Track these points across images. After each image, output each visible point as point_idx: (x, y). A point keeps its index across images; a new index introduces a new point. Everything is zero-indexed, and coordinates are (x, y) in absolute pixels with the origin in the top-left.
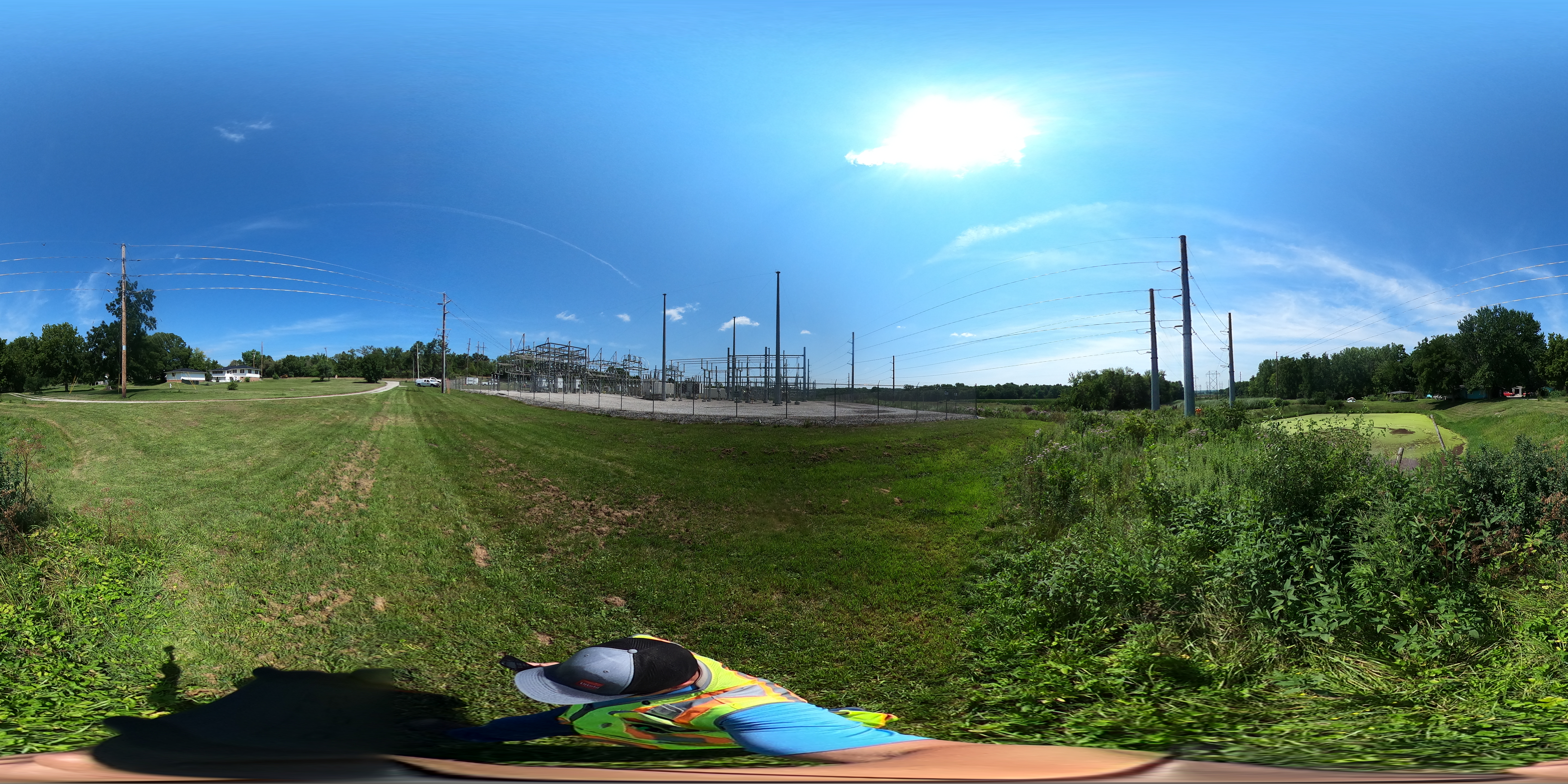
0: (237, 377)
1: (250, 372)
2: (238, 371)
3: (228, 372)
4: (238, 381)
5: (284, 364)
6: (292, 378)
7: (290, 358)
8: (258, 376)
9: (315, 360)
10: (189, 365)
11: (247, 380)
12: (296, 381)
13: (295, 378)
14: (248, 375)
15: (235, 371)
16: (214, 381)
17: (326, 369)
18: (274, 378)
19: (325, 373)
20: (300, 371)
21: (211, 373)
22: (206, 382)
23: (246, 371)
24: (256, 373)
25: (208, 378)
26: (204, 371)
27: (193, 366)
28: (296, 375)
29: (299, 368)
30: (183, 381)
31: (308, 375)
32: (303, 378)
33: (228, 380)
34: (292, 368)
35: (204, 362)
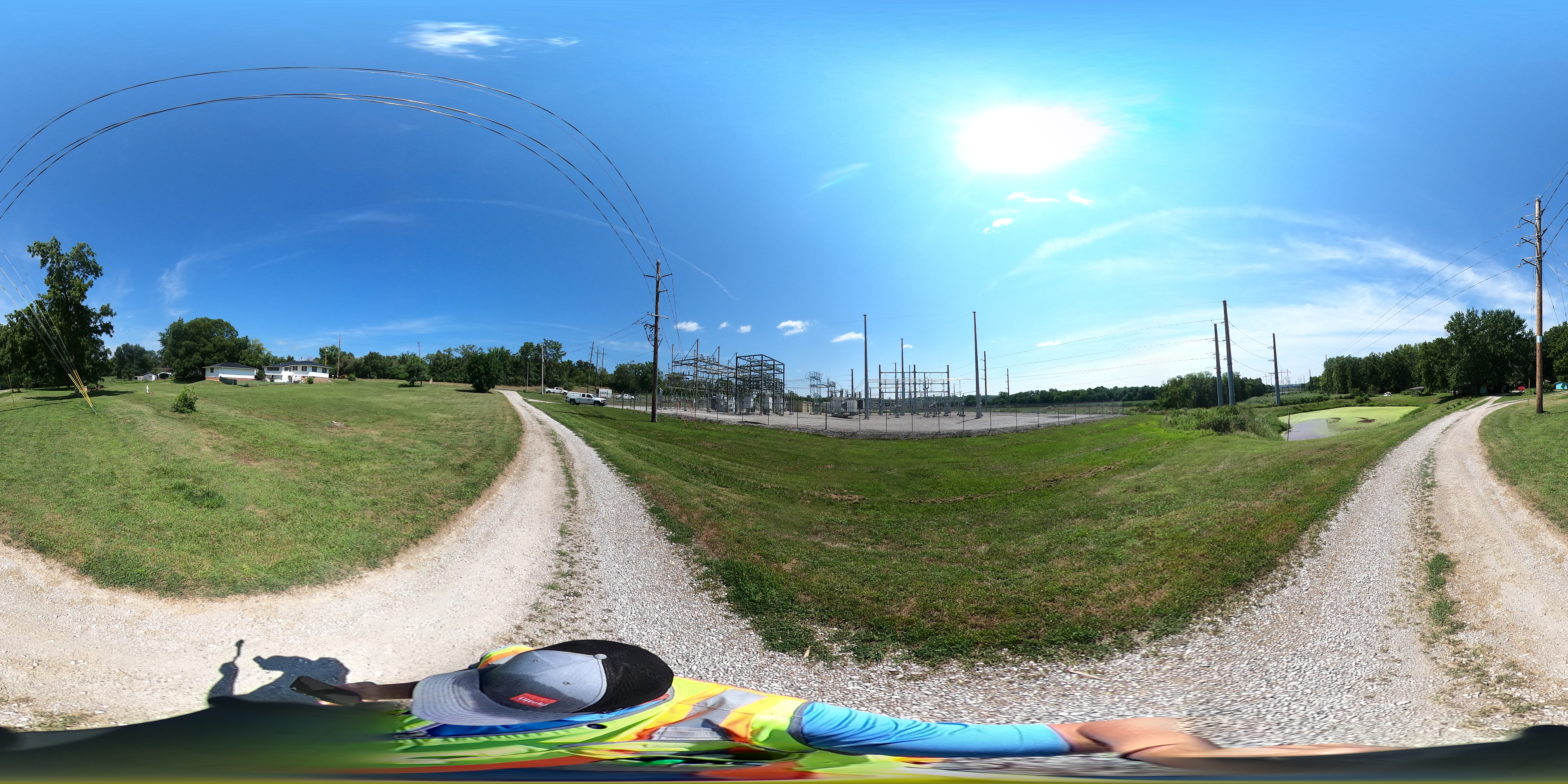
0: (297, 376)
1: (314, 370)
2: (303, 368)
7: (373, 356)
8: (326, 375)
9: (403, 359)
11: (310, 381)
12: (378, 384)
13: (377, 381)
14: (312, 374)
15: (295, 369)
16: (269, 381)
18: (350, 379)
19: (416, 376)
20: (384, 371)
22: (257, 382)
23: (309, 368)
24: (324, 371)
25: (260, 377)
26: (257, 366)
27: (244, 359)
28: (380, 376)
29: (383, 368)
30: (223, 379)
31: (393, 378)
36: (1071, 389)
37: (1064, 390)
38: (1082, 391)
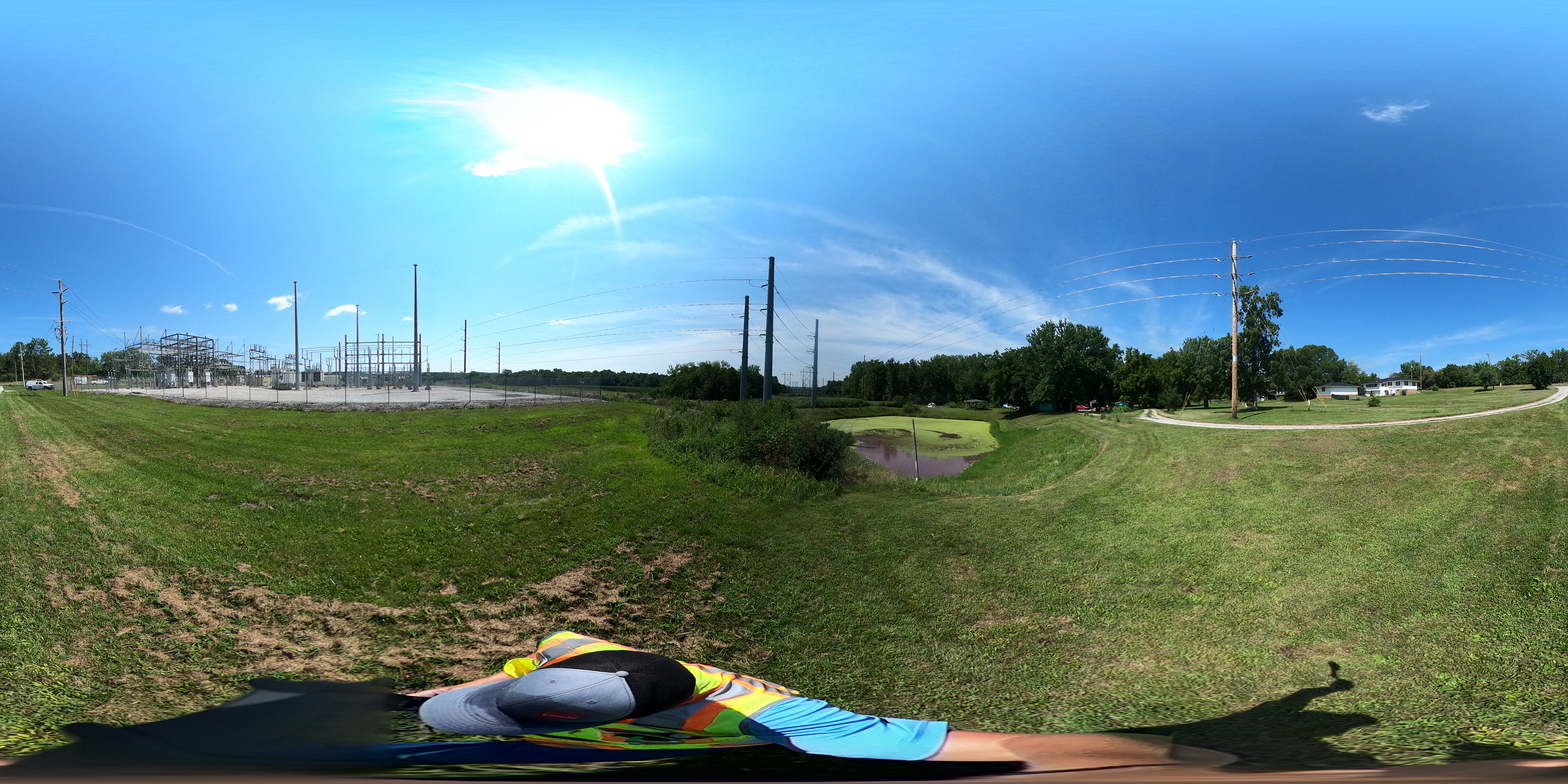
0: (1393, 389)
1: (1406, 384)
2: (1394, 383)
3: (1383, 385)
4: (1394, 395)
5: (1445, 374)
6: (1453, 389)
7: (1451, 368)
8: (1415, 388)
9: (1477, 368)
10: (1341, 379)
11: (1404, 393)
12: (1458, 392)
13: (1457, 389)
14: (1404, 387)
15: (1390, 384)
16: (1368, 395)
17: (1490, 377)
18: (1434, 390)
19: (1489, 381)
20: (1462, 380)
21: (1365, 387)
22: (1361, 397)
23: (1402, 383)
24: (1414, 385)
25: (1361, 392)
26: (1357, 384)
27: (1345, 379)
28: (1458, 385)
29: (1461, 378)
30: (1333, 396)
31: (1470, 385)
32: (1465, 388)
33: (1383, 394)
34: (1453, 378)
35: (1357, 375)
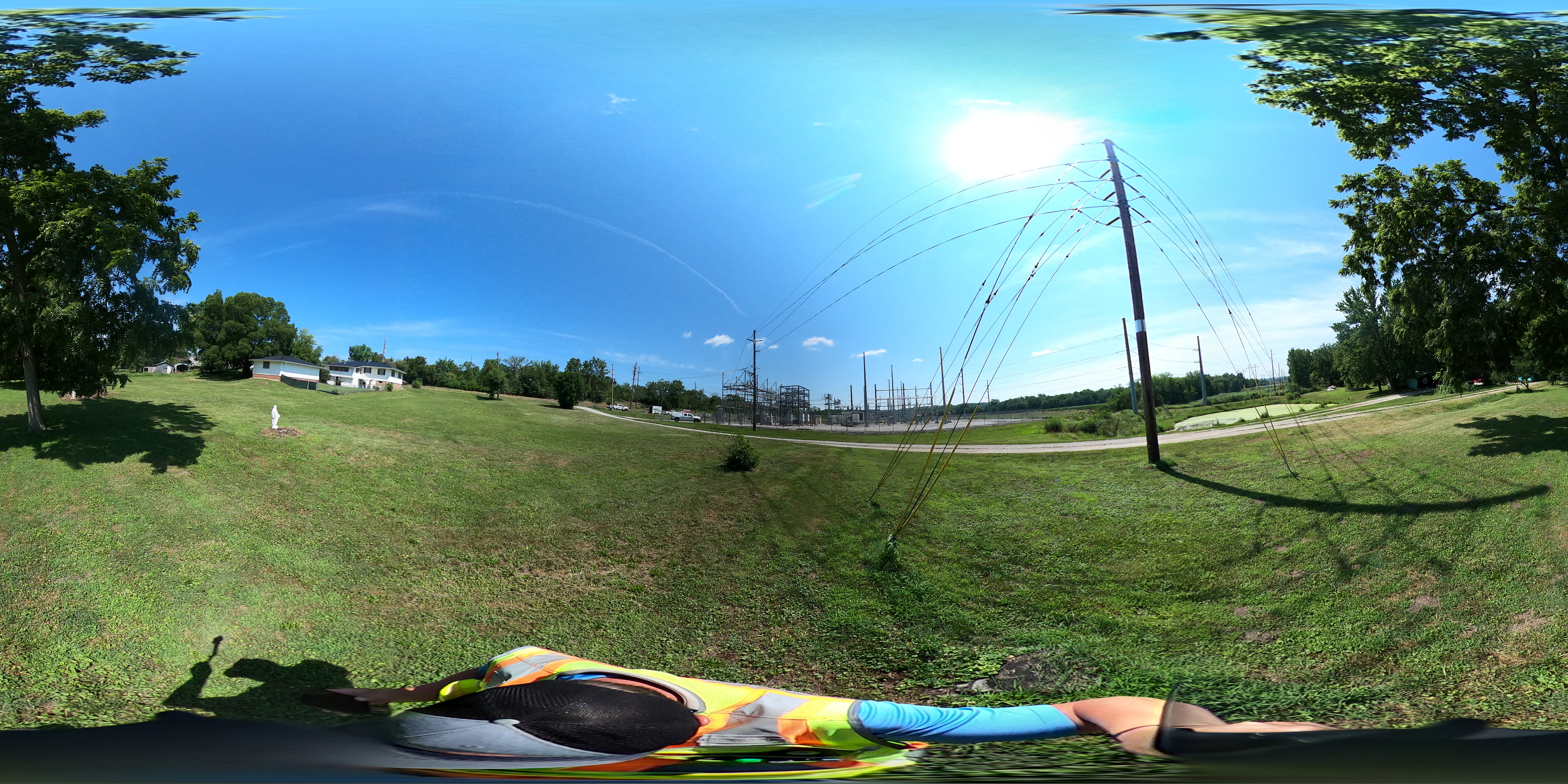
0: (373, 380)
1: (393, 374)
3: (357, 371)
4: (376, 387)
11: (389, 388)
14: (390, 379)
15: (368, 371)
16: (333, 384)
18: (421, 388)
19: (499, 388)
21: (326, 370)
23: (388, 373)
24: (400, 377)
25: (324, 378)
26: (314, 363)
27: (296, 353)
30: (282, 377)
35: (313, 350)
36: (1059, 394)
37: (1053, 395)
38: (1070, 394)
